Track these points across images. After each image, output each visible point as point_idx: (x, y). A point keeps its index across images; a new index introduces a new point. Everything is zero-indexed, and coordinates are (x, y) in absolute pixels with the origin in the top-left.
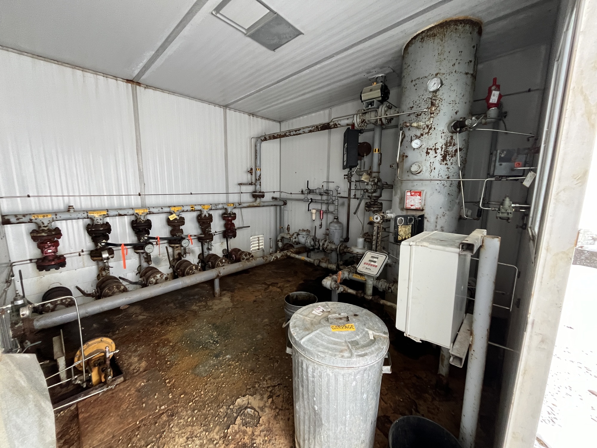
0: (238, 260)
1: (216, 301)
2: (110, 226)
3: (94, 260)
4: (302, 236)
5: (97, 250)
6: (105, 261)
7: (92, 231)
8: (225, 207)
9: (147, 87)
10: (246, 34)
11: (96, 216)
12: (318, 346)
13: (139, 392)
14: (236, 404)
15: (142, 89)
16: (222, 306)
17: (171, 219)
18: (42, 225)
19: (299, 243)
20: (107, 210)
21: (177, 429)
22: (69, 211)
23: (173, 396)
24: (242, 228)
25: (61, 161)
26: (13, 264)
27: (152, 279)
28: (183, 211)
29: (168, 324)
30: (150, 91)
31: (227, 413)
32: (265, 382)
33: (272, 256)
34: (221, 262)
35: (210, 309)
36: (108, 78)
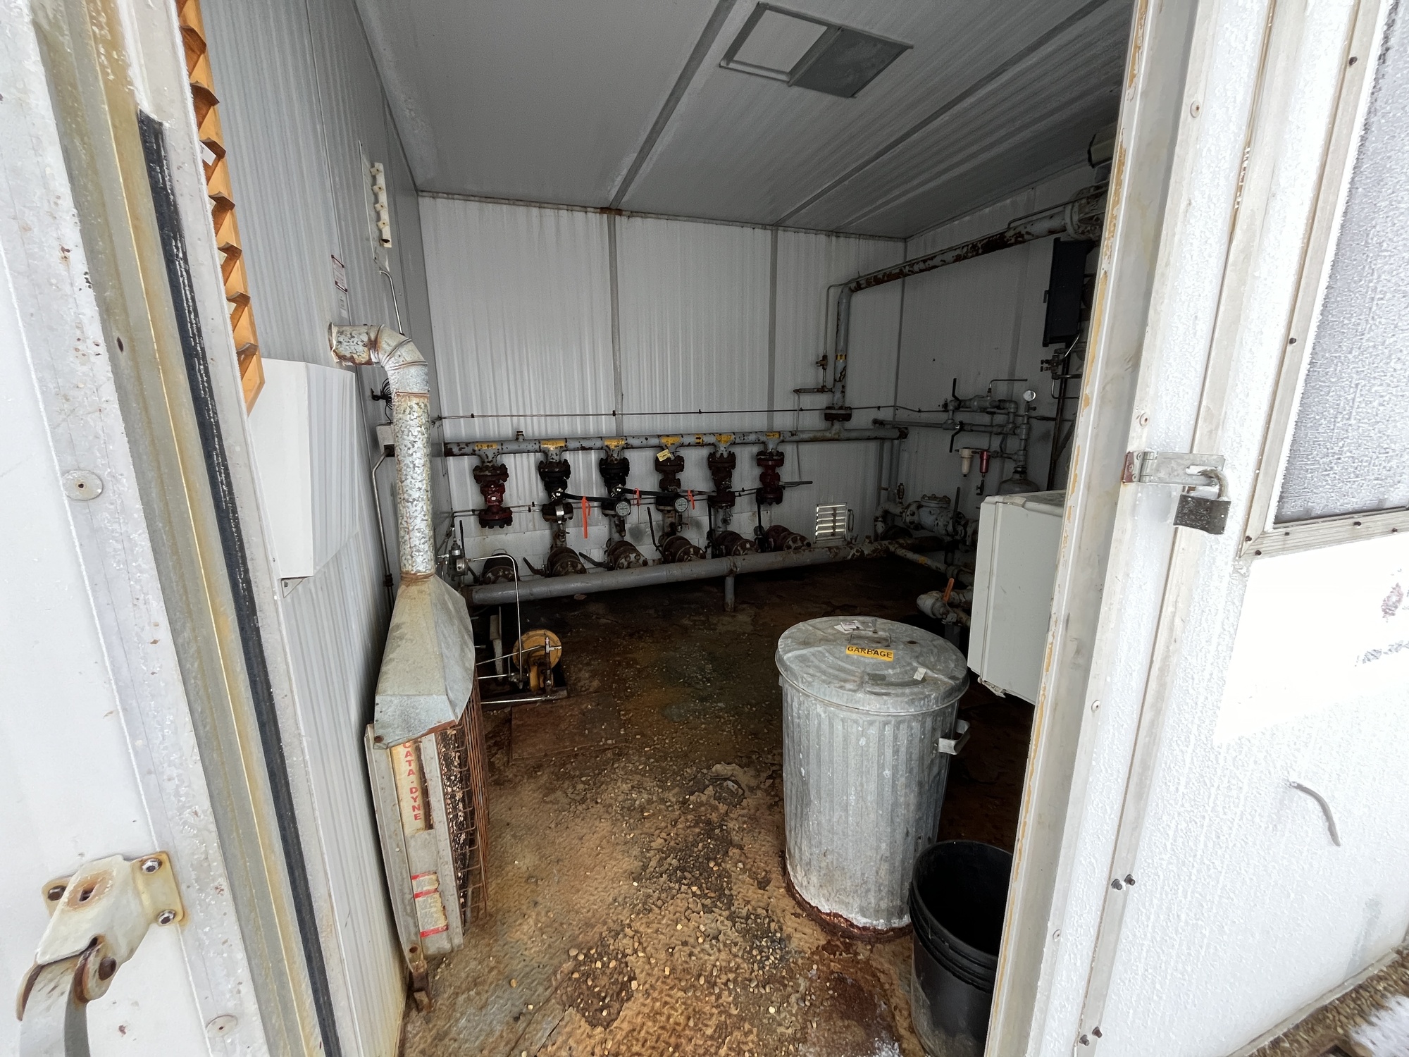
0: (778, 548)
1: (726, 619)
2: (569, 466)
3: (546, 520)
4: (928, 509)
5: (550, 504)
6: (560, 522)
7: (544, 472)
8: (763, 438)
9: (633, 214)
10: (788, 82)
11: (551, 448)
12: (809, 667)
13: (584, 715)
14: (714, 769)
15: (624, 219)
16: (733, 629)
17: (661, 459)
18: (486, 460)
19: (923, 528)
20: (566, 440)
21: (622, 773)
22: (517, 439)
23: (626, 734)
24: (798, 484)
25: (510, 362)
26: (455, 514)
27: (623, 560)
28: (682, 445)
29: (640, 638)
30: (637, 221)
31: (696, 777)
32: (770, 756)
33: (851, 548)
34: (742, 548)
35: (712, 629)
36: (574, 212)
